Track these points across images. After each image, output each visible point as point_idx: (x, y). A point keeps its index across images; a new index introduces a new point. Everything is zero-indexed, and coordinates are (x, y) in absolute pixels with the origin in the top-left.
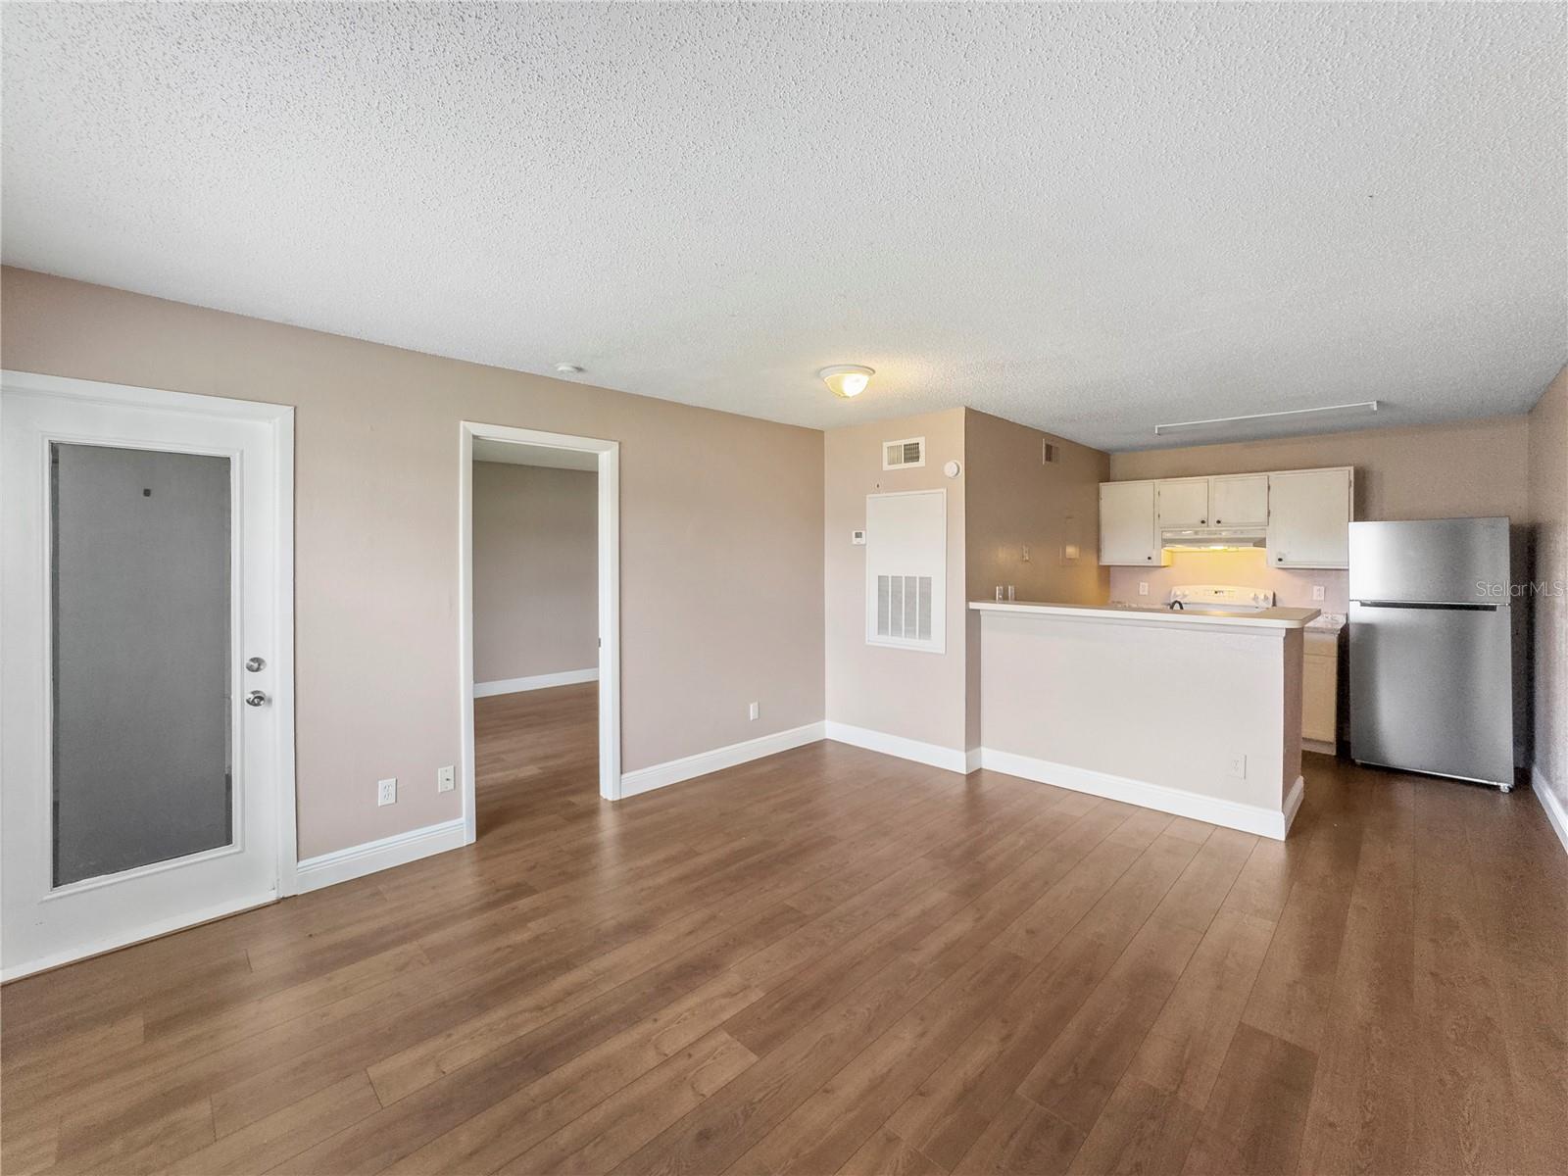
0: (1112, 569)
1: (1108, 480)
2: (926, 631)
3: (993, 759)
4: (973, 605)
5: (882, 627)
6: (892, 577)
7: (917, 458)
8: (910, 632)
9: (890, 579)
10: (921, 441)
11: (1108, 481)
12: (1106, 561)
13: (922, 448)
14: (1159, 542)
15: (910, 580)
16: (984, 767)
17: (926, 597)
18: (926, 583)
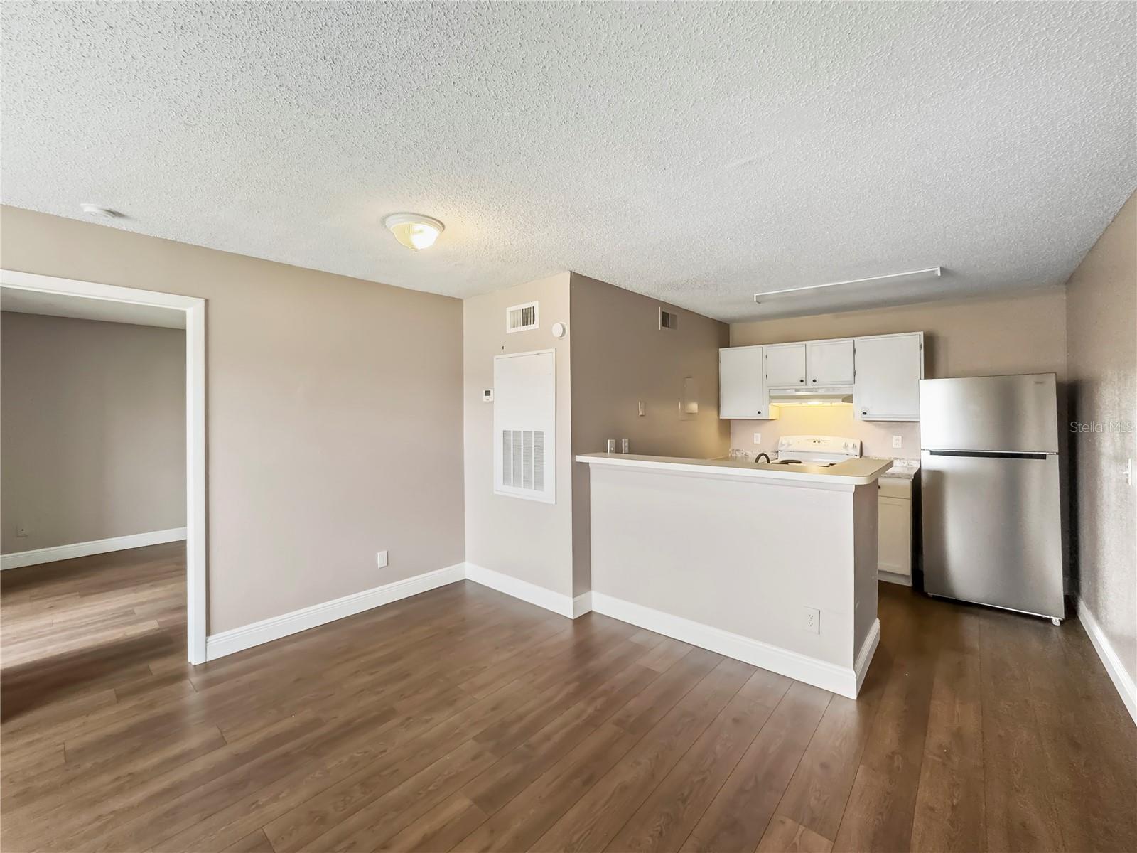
0: (731, 421)
1: (726, 344)
2: (539, 483)
3: (601, 602)
4: (580, 459)
5: (506, 479)
6: (514, 432)
7: (532, 322)
8: (527, 482)
9: (512, 433)
10: (535, 304)
11: (729, 347)
12: (727, 413)
13: (536, 312)
14: (766, 398)
15: (527, 434)
16: (593, 610)
17: (540, 450)
18: (539, 435)
